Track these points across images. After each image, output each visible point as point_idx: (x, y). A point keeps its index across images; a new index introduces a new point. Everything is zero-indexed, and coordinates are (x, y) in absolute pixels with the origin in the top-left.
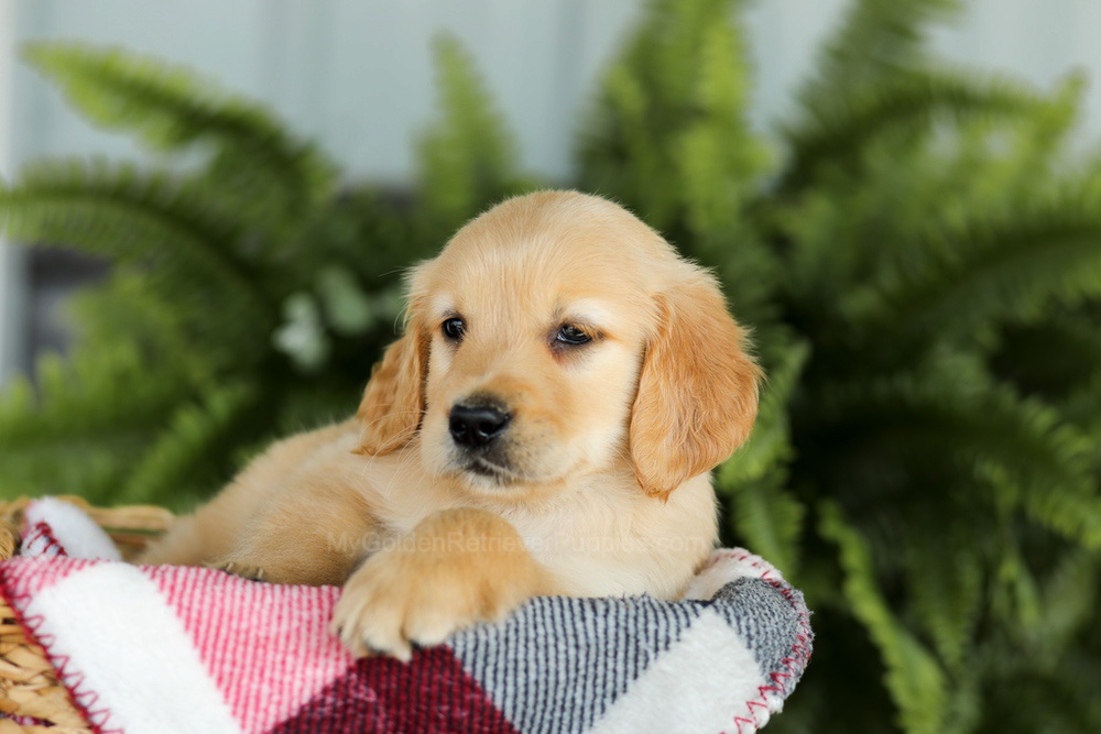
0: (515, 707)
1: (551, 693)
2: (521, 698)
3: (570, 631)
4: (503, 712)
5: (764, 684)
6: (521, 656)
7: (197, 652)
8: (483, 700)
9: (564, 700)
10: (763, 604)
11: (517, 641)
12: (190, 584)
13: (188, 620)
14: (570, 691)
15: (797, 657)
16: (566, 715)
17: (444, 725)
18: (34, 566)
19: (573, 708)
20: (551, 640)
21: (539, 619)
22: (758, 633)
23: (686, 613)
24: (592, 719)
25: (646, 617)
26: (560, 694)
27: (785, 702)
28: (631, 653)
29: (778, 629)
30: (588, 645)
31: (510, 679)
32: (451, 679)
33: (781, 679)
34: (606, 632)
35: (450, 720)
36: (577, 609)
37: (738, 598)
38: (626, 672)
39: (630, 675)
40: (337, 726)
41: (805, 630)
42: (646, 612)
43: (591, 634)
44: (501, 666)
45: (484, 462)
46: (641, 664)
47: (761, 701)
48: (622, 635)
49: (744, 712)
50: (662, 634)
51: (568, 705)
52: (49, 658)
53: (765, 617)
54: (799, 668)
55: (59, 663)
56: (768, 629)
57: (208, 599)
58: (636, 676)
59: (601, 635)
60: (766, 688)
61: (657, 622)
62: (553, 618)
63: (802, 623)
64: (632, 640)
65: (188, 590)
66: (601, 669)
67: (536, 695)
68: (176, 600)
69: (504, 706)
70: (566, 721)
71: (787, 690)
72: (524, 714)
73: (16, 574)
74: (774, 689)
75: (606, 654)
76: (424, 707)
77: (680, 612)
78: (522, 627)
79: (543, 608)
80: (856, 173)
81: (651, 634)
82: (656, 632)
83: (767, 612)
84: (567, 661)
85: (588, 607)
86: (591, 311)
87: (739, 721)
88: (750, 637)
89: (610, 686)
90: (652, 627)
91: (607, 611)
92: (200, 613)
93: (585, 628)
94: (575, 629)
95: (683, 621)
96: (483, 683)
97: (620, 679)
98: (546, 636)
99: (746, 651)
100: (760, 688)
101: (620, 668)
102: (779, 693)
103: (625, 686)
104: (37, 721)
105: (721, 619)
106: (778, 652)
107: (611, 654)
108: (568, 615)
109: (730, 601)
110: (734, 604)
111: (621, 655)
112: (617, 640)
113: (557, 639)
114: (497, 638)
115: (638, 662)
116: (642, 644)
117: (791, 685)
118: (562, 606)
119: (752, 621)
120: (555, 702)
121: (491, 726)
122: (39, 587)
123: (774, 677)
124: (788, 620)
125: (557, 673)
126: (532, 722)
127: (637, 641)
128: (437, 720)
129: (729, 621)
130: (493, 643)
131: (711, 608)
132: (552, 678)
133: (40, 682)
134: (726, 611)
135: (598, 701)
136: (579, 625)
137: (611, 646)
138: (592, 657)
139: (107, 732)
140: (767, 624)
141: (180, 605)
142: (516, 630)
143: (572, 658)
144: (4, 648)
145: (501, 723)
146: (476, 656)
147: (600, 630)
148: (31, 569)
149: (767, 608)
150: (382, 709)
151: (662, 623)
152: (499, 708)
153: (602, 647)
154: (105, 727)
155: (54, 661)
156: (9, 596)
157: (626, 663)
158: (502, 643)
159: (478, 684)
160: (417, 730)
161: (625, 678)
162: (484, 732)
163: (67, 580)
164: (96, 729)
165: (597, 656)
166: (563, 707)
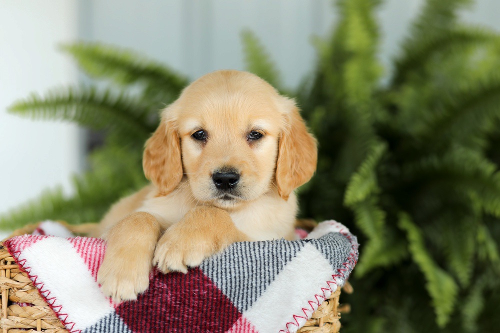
0: (226, 289)
1: (242, 282)
2: (229, 284)
3: (248, 255)
4: (222, 291)
5: (334, 274)
6: (228, 267)
7: (90, 272)
8: (212, 287)
9: (248, 284)
11: (226, 260)
12: (87, 244)
13: (86, 259)
14: (250, 281)
15: (350, 262)
16: (249, 291)
17: (197, 297)
18: (23, 239)
19: (252, 288)
20: (240, 259)
21: (235, 251)
22: (331, 252)
23: (298, 245)
24: (261, 292)
25: (281, 247)
26: (246, 282)
27: (345, 281)
28: (275, 263)
29: (340, 251)
30: (256, 261)
31: (224, 276)
32: (198, 278)
33: (342, 271)
34: (264, 255)
35: (199, 295)
36: (252, 246)
38: (274, 271)
39: (276, 272)
40: (151, 299)
41: (355, 252)
42: (281, 245)
43: (258, 256)
44: (219, 271)
45: (230, 195)
46: (280, 267)
47: (333, 281)
48: (271, 256)
49: (326, 286)
50: (288, 254)
51: (250, 286)
52: (30, 277)
53: (334, 246)
54: (351, 267)
55: (34, 279)
56: (336, 251)
57: (94, 250)
58: (278, 273)
59: (262, 256)
60: (336, 276)
61: (286, 249)
62: (241, 250)
63: (353, 249)
64: (275, 257)
65: (86, 246)
66: (263, 270)
67: (236, 283)
68: (81, 250)
69: (222, 288)
70: (249, 294)
71: (345, 276)
72: (231, 291)
73: (15, 243)
74: (339, 276)
75: (264, 264)
76: (188, 291)
77: (296, 245)
78: (228, 254)
79: (237, 246)
81: (283, 254)
82: (285, 253)
83: (336, 243)
84: (248, 268)
85: (256, 246)
86: (262, 124)
87: (323, 290)
88: (327, 254)
89: (267, 277)
90: (283, 251)
91: (264, 246)
92: (91, 255)
93: (255, 253)
94: (251, 254)
95: (297, 248)
96: (212, 278)
97: (271, 274)
98: (238, 258)
99: (326, 260)
100: (333, 276)
101: (271, 270)
102: (341, 277)
103: (274, 277)
104: (28, 304)
105: (314, 247)
106: (340, 260)
107: (266, 264)
108: (248, 249)
111: (271, 264)
112: (269, 258)
113: (243, 259)
114: (217, 260)
115: (278, 268)
116: (279, 259)
117: (346, 274)
118: (245, 245)
119: (328, 247)
120: (244, 285)
121: (217, 297)
122: (24, 248)
123: (339, 271)
124: (346, 247)
125: (244, 273)
126: (235, 295)
127: (277, 258)
128: (194, 296)
129: (317, 248)
130: (215, 262)
131: (309, 243)
132: (242, 275)
133: (28, 287)
134: (316, 244)
135: (263, 284)
136: (252, 252)
137: (266, 261)
138: (259, 265)
139: (55, 307)
140: (335, 248)
141: (82, 252)
142: (225, 256)
143: (250, 266)
144: (12, 275)
145: (221, 296)
146: (208, 267)
147: (262, 254)
148: (21, 240)
149: (336, 242)
150: (169, 292)
151: (288, 249)
152: (220, 289)
153: (262, 261)
154: (54, 305)
155: (32, 278)
156: (12, 252)
157: (273, 267)
158: (219, 262)
159: (210, 279)
160: (185, 301)
161: (274, 274)
162: (214, 300)
163: (35, 244)
164: (51, 306)
165: (261, 265)
166: (247, 287)
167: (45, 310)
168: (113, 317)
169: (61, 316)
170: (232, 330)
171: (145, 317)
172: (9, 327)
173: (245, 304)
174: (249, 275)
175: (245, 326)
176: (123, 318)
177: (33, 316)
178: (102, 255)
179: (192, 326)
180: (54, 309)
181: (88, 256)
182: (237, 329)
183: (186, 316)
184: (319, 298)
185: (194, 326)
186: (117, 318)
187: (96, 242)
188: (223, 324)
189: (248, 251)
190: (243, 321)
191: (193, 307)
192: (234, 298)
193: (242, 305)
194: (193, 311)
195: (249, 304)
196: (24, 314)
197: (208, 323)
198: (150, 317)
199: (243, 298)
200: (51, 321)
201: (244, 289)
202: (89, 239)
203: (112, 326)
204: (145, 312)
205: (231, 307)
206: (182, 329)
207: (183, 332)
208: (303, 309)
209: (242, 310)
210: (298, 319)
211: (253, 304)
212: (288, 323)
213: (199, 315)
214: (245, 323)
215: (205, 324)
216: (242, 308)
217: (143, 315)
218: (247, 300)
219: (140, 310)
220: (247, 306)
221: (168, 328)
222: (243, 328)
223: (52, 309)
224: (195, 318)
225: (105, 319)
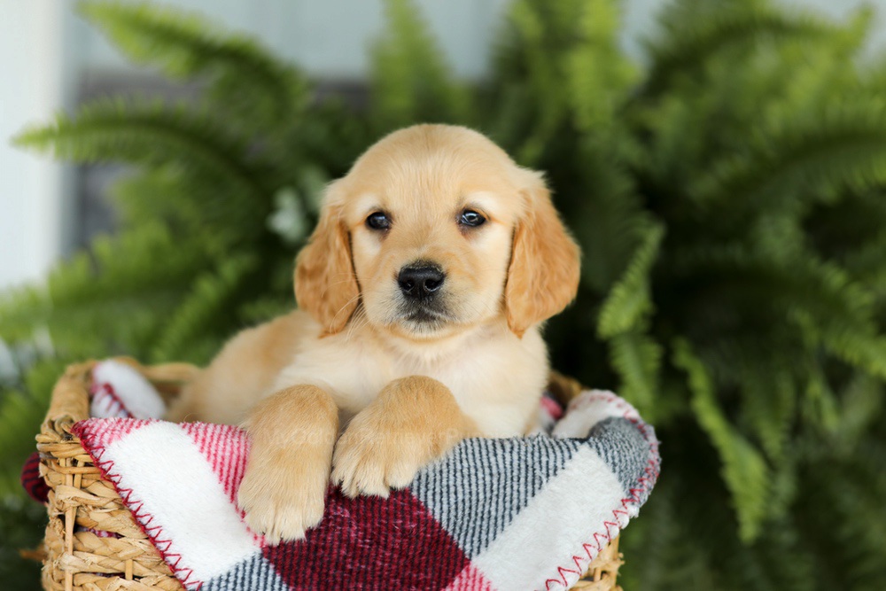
0: (449, 520)
1: (474, 508)
2: (453, 513)
3: (486, 464)
4: (441, 524)
5: (625, 497)
6: (451, 483)
7: (222, 486)
8: (426, 516)
9: (483, 512)
10: (624, 439)
11: (448, 472)
12: (216, 437)
13: (215, 463)
14: (487, 507)
15: (649, 477)
16: (485, 523)
17: (399, 534)
18: (106, 426)
19: (489, 518)
20: (473, 471)
21: (464, 456)
22: (620, 461)
23: (568, 448)
24: (503, 525)
25: (540, 452)
26: (480, 509)
27: (641, 509)
28: (530, 479)
29: (635, 458)
30: (499, 474)
31: (445, 499)
33: (637, 493)
34: (511, 464)
35: (403, 530)
36: (491, 448)
37: (605, 436)
38: (526, 492)
39: (530, 494)
40: (322, 535)
41: (654, 456)
42: (540, 449)
43: (501, 466)
44: (438, 490)
46: (537, 486)
47: (623, 509)
48: (523, 466)
49: (611, 518)
50: (551, 465)
51: (486, 516)
52: (118, 490)
53: (625, 449)
54: (650, 484)
55: (125, 494)
56: (628, 458)
57: (228, 448)
58: (533, 495)
59: (508, 466)
60: (627, 500)
61: (548, 456)
62: (473, 454)
63: (652, 452)
64: (530, 469)
65: (215, 442)
66: (508, 489)
67: (464, 511)
68: (206, 449)
69: (441, 519)
70: (485, 528)
71: (642, 501)
72: (455, 523)
73: (93, 432)
74: (632, 501)
75: (512, 479)
76: (384, 522)
77: (564, 448)
78: (451, 462)
79: (466, 447)
80: (701, 80)
81: (544, 464)
82: (547, 463)
83: (627, 445)
84: (485, 485)
85: (498, 446)
87: (608, 525)
88: (614, 464)
89: (515, 502)
90: (544, 459)
91: (512, 448)
92: (223, 458)
93: (497, 461)
94: (490, 463)
95: (566, 454)
96: (426, 502)
97: (522, 497)
98: (469, 469)
99: (612, 474)
100: (622, 500)
101: (522, 489)
102: (636, 503)
103: (526, 501)
104: (110, 534)
105: (593, 452)
106: (635, 474)
107: (515, 479)
108: (484, 452)
109: (600, 438)
110: (603, 440)
111: (522, 480)
112: (519, 470)
113: (477, 470)
114: (434, 471)
115: (535, 485)
116: (537, 472)
117: (644, 497)
118: (480, 446)
119: (615, 453)
120: (476, 514)
121: (432, 533)
122: (110, 441)
123: (632, 492)
124: (642, 450)
125: (478, 494)
126: (461, 529)
127: (534, 470)
128: (394, 531)
129: (599, 454)
130: (431, 475)
131: (586, 444)
132: (474, 498)
133: (112, 506)
134: (597, 446)
135: (507, 512)
136: (493, 459)
137: (515, 474)
138: (502, 482)
139: (160, 542)
140: (627, 454)
141: (209, 452)
142: (448, 465)
143: (488, 483)
144: (85, 483)
145: (439, 531)
146: (419, 484)
147: (508, 463)
148: (103, 427)
149: (627, 442)
150: (354, 523)
151: (552, 456)
152: (438, 521)
153: (509, 474)
154: (159, 539)
155: (122, 492)
156: (88, 447)
157: (526, 486)
158: (438, 474)
159: (423, 504)
160: (379, 539)
161: (526, 496)
162: (426, 538)
163: (129, 435)
164: (153, 541)
165: (506, 481)
166: (482, 518)
167: (142, 546)
168: (257, 563)
169: (168, 558)
170: (452, 586)
171: (311, 564)
172: (77, 571)
173: (476, 544)
174: (485, 498)
175: (474, 581)
176: (275, 564)
177: (121, 555)
178: (241, 458)
179: (388, 581)
180: (158, 545)
181: (219, 460)
182: (460, 585)
183: (380, 563)
184: (599, 538)
185: (392, 581)
186: (264, 565)
187: (230, 433)
188: (439, 577)
189: (485, 457)
190: (472, 573)
191: (393, 549)
192: (459, 535)
193: (472, 546)
194: (392, 556)
195: (484, 543)
196: (104, 550)
197: (415, 576)
198: (318, 563)
199: (473, 535)
200: (149, 564)
201: (476, 520)
202: (219, 427)
203: (255, 577)
204: (312, 556)
205: (454, 549)
206: (372, 584)
207: (372, 589)
208: (574, 558)
209: (470, 555)
210: (566, 574)
211: (489, 545)
212: (548, 581)
213: (402, 562)
214: (474, 576)
215: (410, 577)
216: (472, 550)
217: (308, 559)
218: (480, 537)
219: (305, 552)
220: (479, 548)
221: (349, 582)
222: (470, 583)
223: (155, 545)
224: (394, 567)
225: (245, 565)
